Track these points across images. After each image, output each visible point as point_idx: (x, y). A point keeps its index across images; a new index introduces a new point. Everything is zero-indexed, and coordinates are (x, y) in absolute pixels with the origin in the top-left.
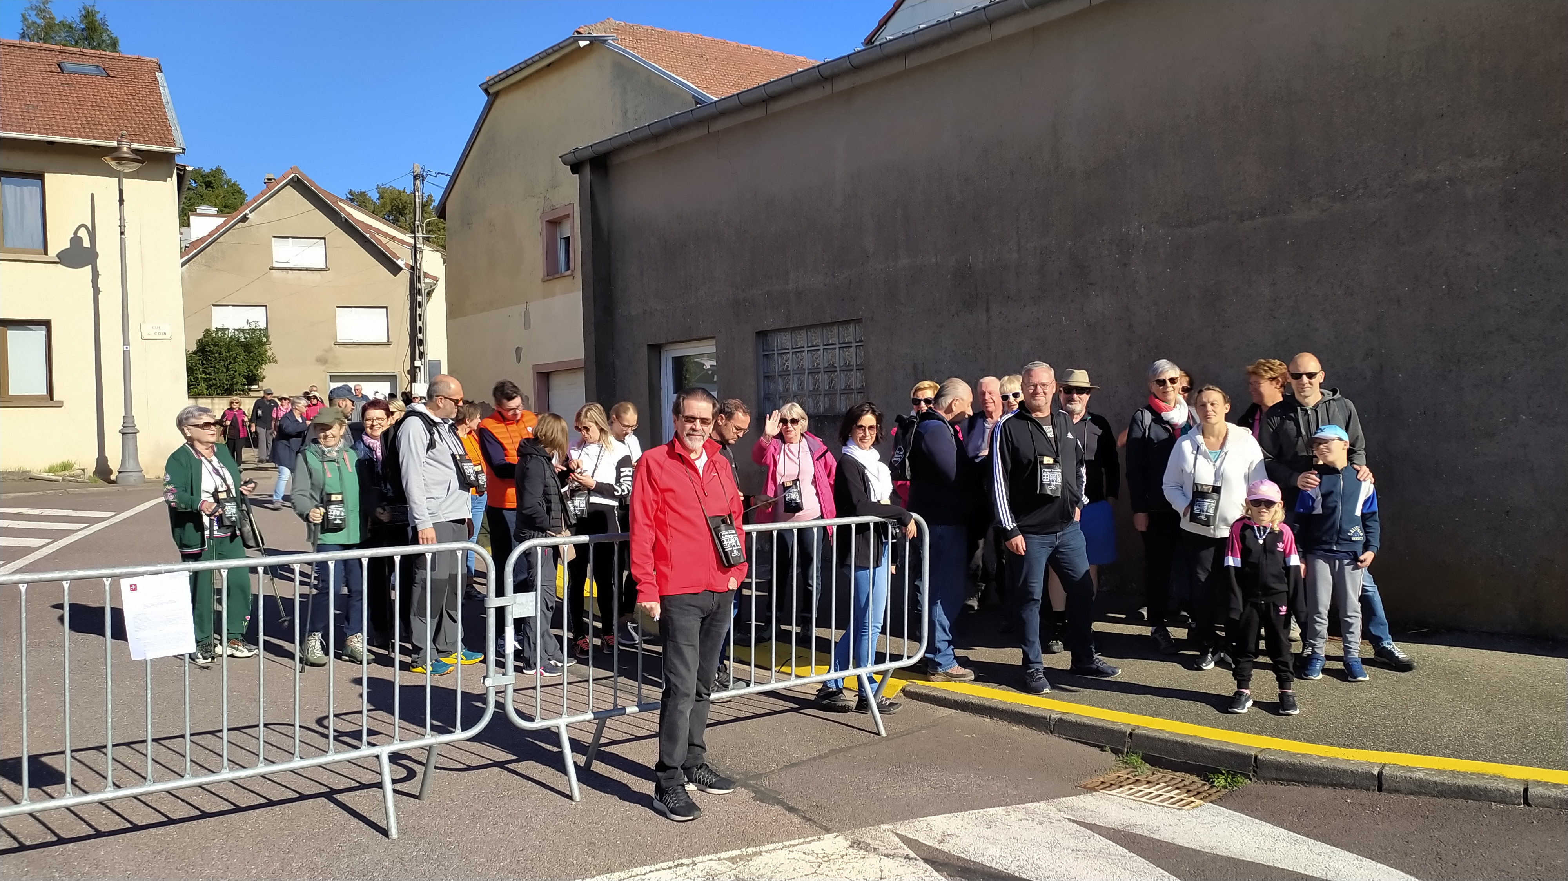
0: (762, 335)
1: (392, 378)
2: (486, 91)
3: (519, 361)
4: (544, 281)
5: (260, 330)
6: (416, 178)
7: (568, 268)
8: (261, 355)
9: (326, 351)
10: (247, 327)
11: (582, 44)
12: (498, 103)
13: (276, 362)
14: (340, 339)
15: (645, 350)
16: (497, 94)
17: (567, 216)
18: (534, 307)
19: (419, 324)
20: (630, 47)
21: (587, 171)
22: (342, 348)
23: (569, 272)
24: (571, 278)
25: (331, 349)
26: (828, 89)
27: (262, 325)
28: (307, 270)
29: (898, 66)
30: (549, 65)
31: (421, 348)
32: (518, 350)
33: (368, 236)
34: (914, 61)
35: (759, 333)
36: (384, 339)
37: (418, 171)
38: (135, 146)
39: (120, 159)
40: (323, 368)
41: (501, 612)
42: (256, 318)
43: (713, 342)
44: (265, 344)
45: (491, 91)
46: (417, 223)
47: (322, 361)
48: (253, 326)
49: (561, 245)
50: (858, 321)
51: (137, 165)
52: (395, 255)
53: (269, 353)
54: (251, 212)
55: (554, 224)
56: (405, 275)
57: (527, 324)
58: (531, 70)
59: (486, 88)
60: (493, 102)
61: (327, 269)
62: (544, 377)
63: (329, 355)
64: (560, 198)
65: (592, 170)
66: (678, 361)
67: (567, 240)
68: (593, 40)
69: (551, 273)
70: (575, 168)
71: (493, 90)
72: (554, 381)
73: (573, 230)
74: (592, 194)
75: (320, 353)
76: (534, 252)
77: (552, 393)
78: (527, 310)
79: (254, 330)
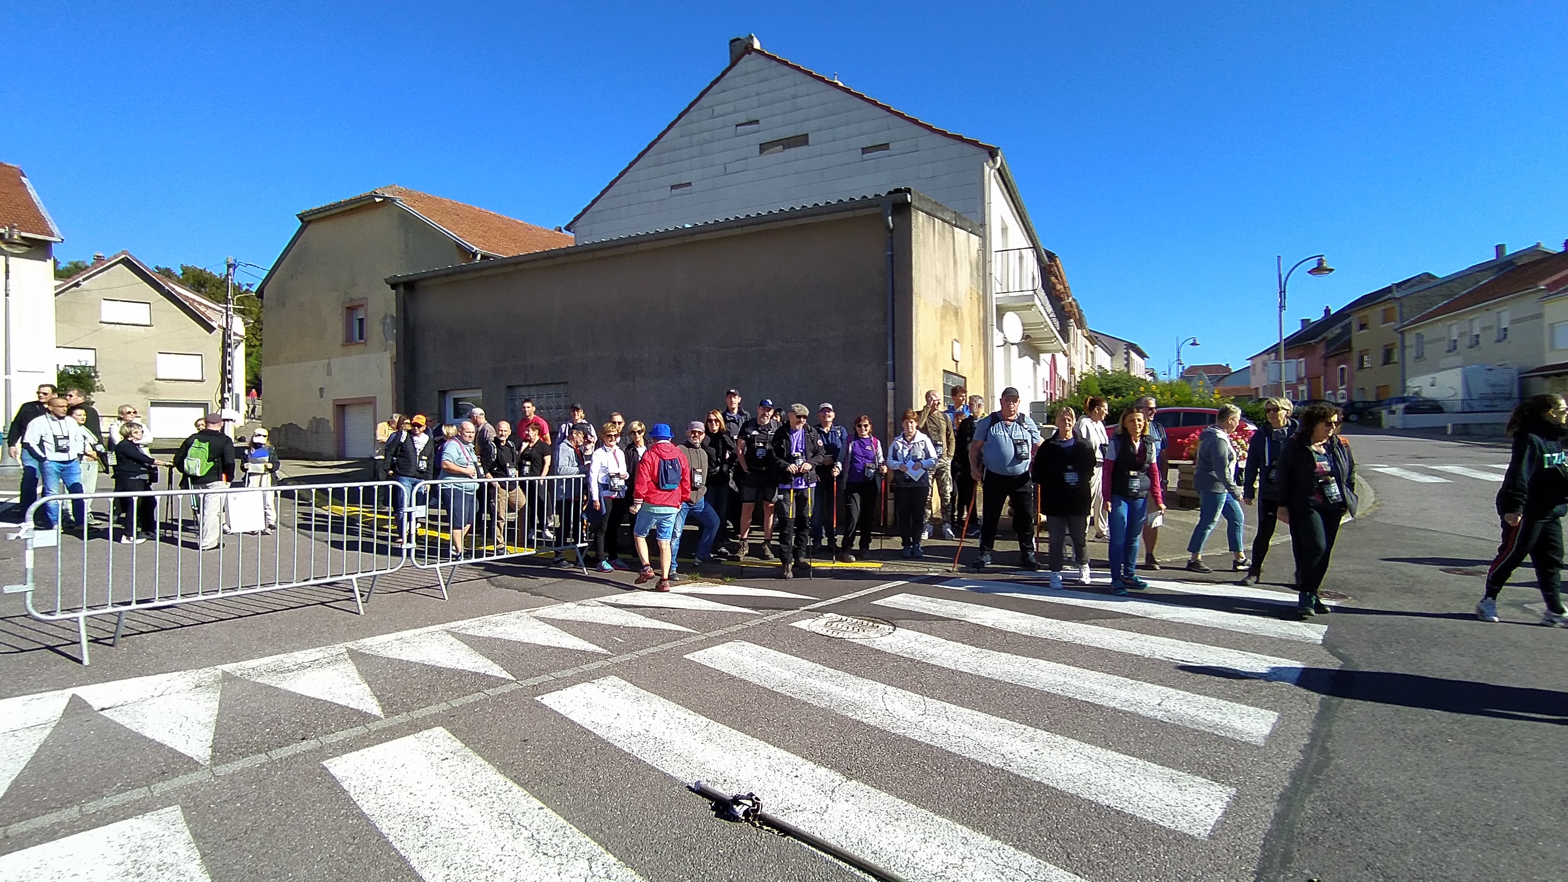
0: (510, 387)
1: (205, 405)
2: (301, 219)
3: (322, 397)
4: (342, 345)
5: (90, 367)
6: (229, 266)
7: (361, 337)
8: (93, 386)
9: (148, 384)
10: (78, 364)
11: (378, 200)
12: (309, 227)
13: (104, 391)
14: (159, 377)
15: (437, 394)
16: (309, 222)
17: (362, 305)
18: (336, 362)
19: (228, 368)
20: (412, 206)
21: (401, 289)
22: (162, 382)
23: (362, 341)
24: (364, 345)
25: (153, 383)
26: (551, 262)
27: (93, 364)
28: (133, 325)
29: (590, 256)
30: (351, 209)
31: (230, 385)
32: (321, 390)
33: (187, 304)
34: (599, 254)
35: (508, 387)
36: (200, 378)
37: (232, 262)
38: (24, 234)
39: (10, 243)
40: (145, 396)
41: (410, 514)
42: (87, 358)
43: (480, 390)
44: (93, 377)
45: (305, 219)
46: (229, 297)
47: (144, 391)
48: (83, 364)
49: (356, 324)
50: (566, 383)
51: (25, 249)
52: (210, 319)
53: (98, 384)
54: (84, 280)
55: (351, 310)
56: (218, 334)
57: (329, 373)
58: (338, 210)
59: (301, 217)
60: (306, 227)
61: (151, 326)
62: (341, 408)
63: (151, 387)
64: (357, 294)
65: (405, 289)
66: (456, 400)
67: (361, 321)
68: (385, 199)
69: (349, 341)
70: (394, 287)
71: (307, 220)
72: (348, 410)
73: (366, 314)
74: (405, 302)
75: (142, 385)
76: (336, 327)
77: (346, 418)
78: (329, 364)
79: (84, 367)
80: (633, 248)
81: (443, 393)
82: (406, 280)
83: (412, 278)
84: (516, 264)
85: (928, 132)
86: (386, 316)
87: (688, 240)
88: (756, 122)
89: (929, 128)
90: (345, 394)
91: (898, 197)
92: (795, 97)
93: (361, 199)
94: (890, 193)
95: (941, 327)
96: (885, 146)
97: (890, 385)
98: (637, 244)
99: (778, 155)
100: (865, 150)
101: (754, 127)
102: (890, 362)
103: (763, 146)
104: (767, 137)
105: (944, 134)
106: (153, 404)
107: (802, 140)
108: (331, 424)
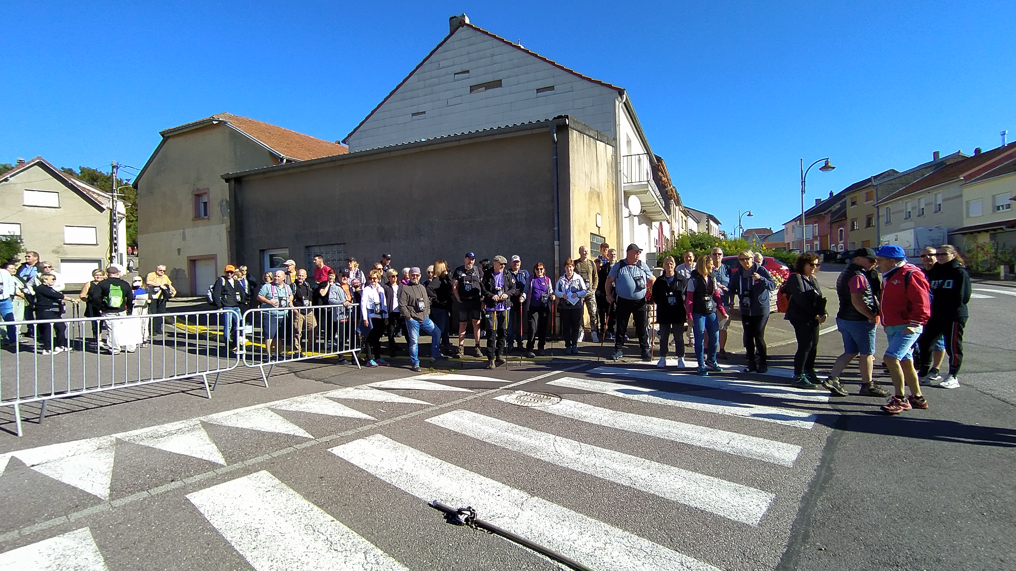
0: (307, 247)
1: (99, 261)
2: (163, 135)
3: (179, 255)
4: (193, 220)
5: (17, 236)
6: (113, 167)
7: (206, 214)
8: (18, 248)
9: (59, 247)
10: (8, 234)
11: (215, 122)
12: (169, 141)
14: (66, 242)
15: (258, 252)
16: (168, 137)
17: (206, 193)
18: (189, 232)
19: (115, 236)
20: (238, 127)
21: (233, 182)
22: (68, 246)
23: (206, 217)
24: (207, 220)
25: (61, 246)
26: (333, 164)
27: (19, 234)
28: (47, 207)
29: (358, 160)
30: (197, 129)
31: (116, 247)
32: (179, 250)
33: (85, 193)
34: (364, 159)
36: (95, 243)
37: (115, 164)
40: (57, 256)
41: (241, 332)
42: (15, 230)
43: (287, 249)
44: (19, 243)
45: (165, 136)
46: (114, 188)
47: (56, 252)
48: (12, 234)
49: (202, 206)
50: (344, 244)
52: (101, 203)
53: (23, 248)
54: (11, 177)
55: (198, 196)
56: (107, 213)
57: (184, 239)
58: (188, 129)
59: (163, 134)
60: (166, 140)
61: (59, 208)
62: (193, 262)
63: (60, 250)
64: (202, 186)
65: (235, 183)
66: (271, 256)
67: (205, 203)
68: (220, 122)
69: (197, 217)
70: (227, 181)
71: (167, 136)
72: (198, 264)
73: (209, 199)
74: (235, 191)
75: (55, 248)
76: (188, 208)
77: (196, 269)
78: (184, 232)
79: (13, 236)
80: (387, 155)
81: (262, 251)
82: (235, 176)
83: (239, 175)
84: (309, 165)
85: (580, 79)
86: (222, 200)
87: (424, 149)
88: (468, 72)
89: (580, 76)
90: (196, 252)
91: (560, 121)
92: (493, 55)
93: (203, 122)
94: (555, 118)
95: (589, 205)
96: (552, 88)
97: (556, 243)
98: (390, 151)
99: (482, 93)
100: (538, 91)
101: (466, 75)
102: (556, 228)
103: (473, 88)
104: (474, 81)
105: (590, 80)
106: (63, 261)
107: (498, 84)
108: (186, 272)
